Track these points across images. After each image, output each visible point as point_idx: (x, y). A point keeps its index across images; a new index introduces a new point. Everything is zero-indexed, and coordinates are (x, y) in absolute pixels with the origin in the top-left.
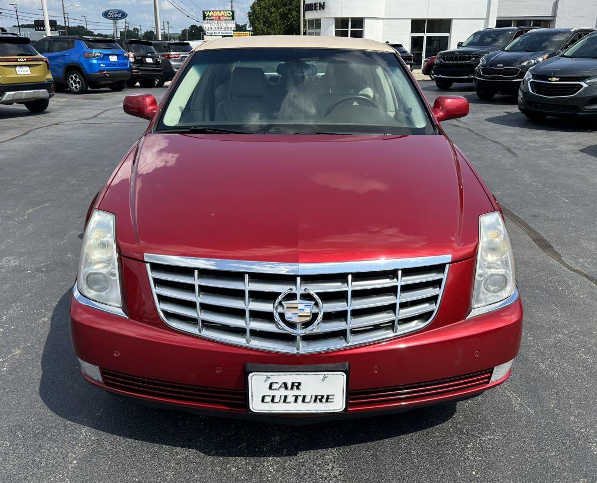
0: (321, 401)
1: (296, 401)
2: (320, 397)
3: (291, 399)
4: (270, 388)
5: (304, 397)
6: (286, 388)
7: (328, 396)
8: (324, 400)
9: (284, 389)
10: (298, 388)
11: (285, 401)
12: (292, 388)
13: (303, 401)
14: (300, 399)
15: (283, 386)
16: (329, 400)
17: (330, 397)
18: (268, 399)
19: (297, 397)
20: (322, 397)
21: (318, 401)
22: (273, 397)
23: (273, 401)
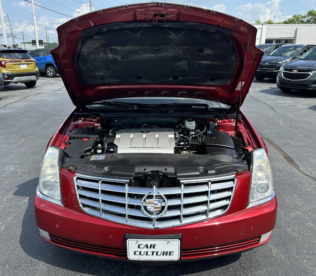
0: (166, 254)
1: (153, 254)
2: (166, 253)
3: (150, 253)
4: (139, 247)
5: (157, 252)
6: (147, 248)
7: (170, 252)
8: (168, 254)
9: (146, 248)
10: (154, 248)
11: (147, 254)
12: (150, 248)
13: (157, 254)
14: (155, 253)
15: (146, 246)
16: (171, 254)
17: (171, 252)
18: (138, 253)
19: (153, 252)
20: (167, 252)
21: (165, 254)
22: (140, 252)
23: (140, 254)
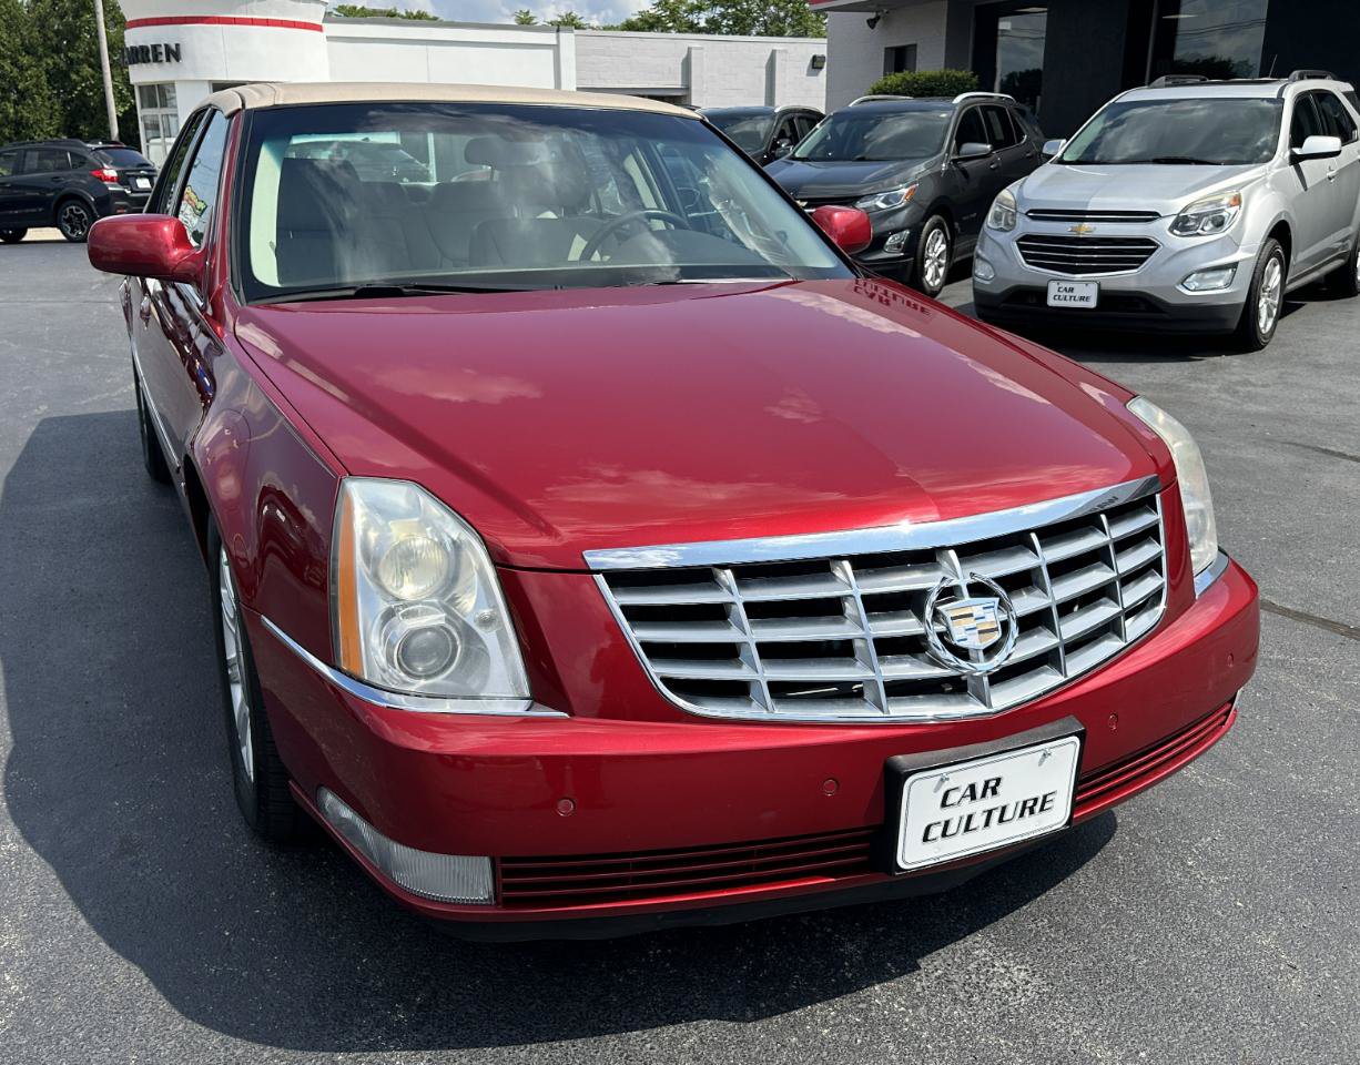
0: (1032, 812)
1: (987, 824)
2: (1030, 804)
3: (979, 821)
4: (944, 805)
5: (1003, 810)
6: (973, 797)
7: (1045, 797)
8: (1037, 808)
9: (969, 799)
10: (994, 792)
11: (967, 829)
12: (984, 795)
13: (1001, 820)
14: (996, 815)
15: (968, 793)
16: (1047, 806)
17: (1048, 798)
18: (936, 832)
19: (990, 812)
20: (1036, 800)
21: (1027, 813)
22: (946, 825)
23: (944, 835)
